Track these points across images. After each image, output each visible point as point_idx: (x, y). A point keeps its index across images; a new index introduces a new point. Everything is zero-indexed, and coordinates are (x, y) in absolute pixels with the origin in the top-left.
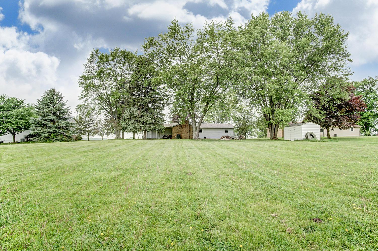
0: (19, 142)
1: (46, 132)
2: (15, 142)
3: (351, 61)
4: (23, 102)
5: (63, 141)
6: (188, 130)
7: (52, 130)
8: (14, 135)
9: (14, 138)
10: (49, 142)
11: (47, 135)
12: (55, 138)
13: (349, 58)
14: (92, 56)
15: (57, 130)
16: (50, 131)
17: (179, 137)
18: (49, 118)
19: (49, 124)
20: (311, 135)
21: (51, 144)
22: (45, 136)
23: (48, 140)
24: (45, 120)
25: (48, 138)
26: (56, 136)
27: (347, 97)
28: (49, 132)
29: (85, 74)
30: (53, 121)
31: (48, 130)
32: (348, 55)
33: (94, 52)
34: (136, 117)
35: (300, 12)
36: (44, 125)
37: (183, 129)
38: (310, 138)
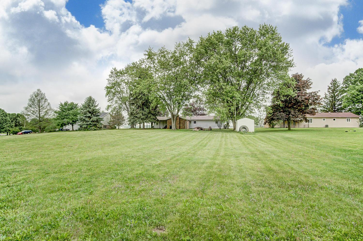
0: (76, 130)
2: (73, 130)
4: (77, 105)
5: (95, 130)
6: (179, 122)
7: (88, 123)
8: (73, 126)
9: (73, 127)
10: (87, 131)
11: (85, 126)
12: (90, 128)
14: (112, 73)
15: (92, 123)
18: (87, 116)
19: (87, 119)
21: (89, 132)
22: (84, 127)
23: (86, 129)
24: (86, 117)
25: (87, 128)
26: (91, 126)
28: (87, 125)
29: (108, 85)
30: (90, 117)
31: (86, 123)
33: (113, 70)
34: (135, 114)
36: (84, 120)
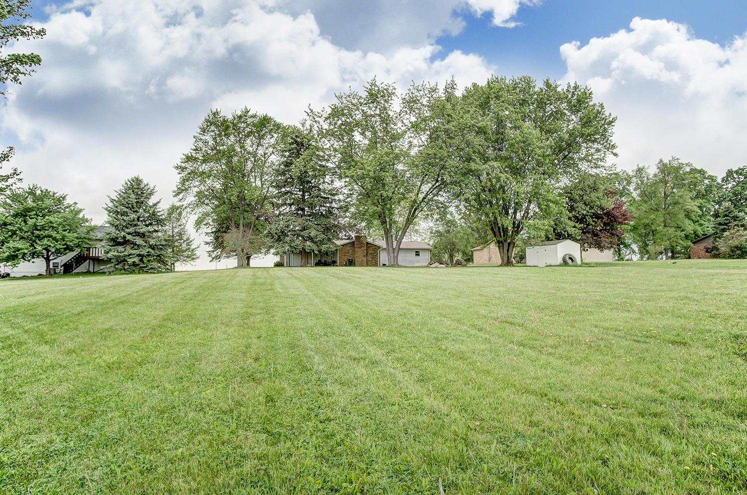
1: (134, 254)
3: (615, 155)
6: (366, 251)
8: (48, 260)
9: (48, 266)
13: (614, 151)
16: (142, 253)
17: (351, 263)
20: (570, 258)
27: (609, 204)
28: (139, 255)
32: (614, 146)
35: (547, 80)
37: (358, 249)
38: (570, 262)
